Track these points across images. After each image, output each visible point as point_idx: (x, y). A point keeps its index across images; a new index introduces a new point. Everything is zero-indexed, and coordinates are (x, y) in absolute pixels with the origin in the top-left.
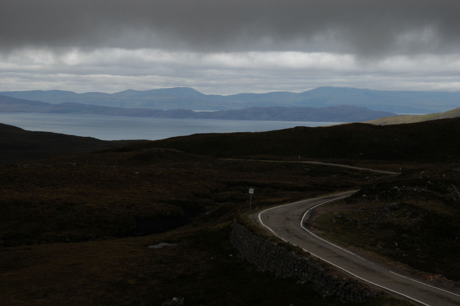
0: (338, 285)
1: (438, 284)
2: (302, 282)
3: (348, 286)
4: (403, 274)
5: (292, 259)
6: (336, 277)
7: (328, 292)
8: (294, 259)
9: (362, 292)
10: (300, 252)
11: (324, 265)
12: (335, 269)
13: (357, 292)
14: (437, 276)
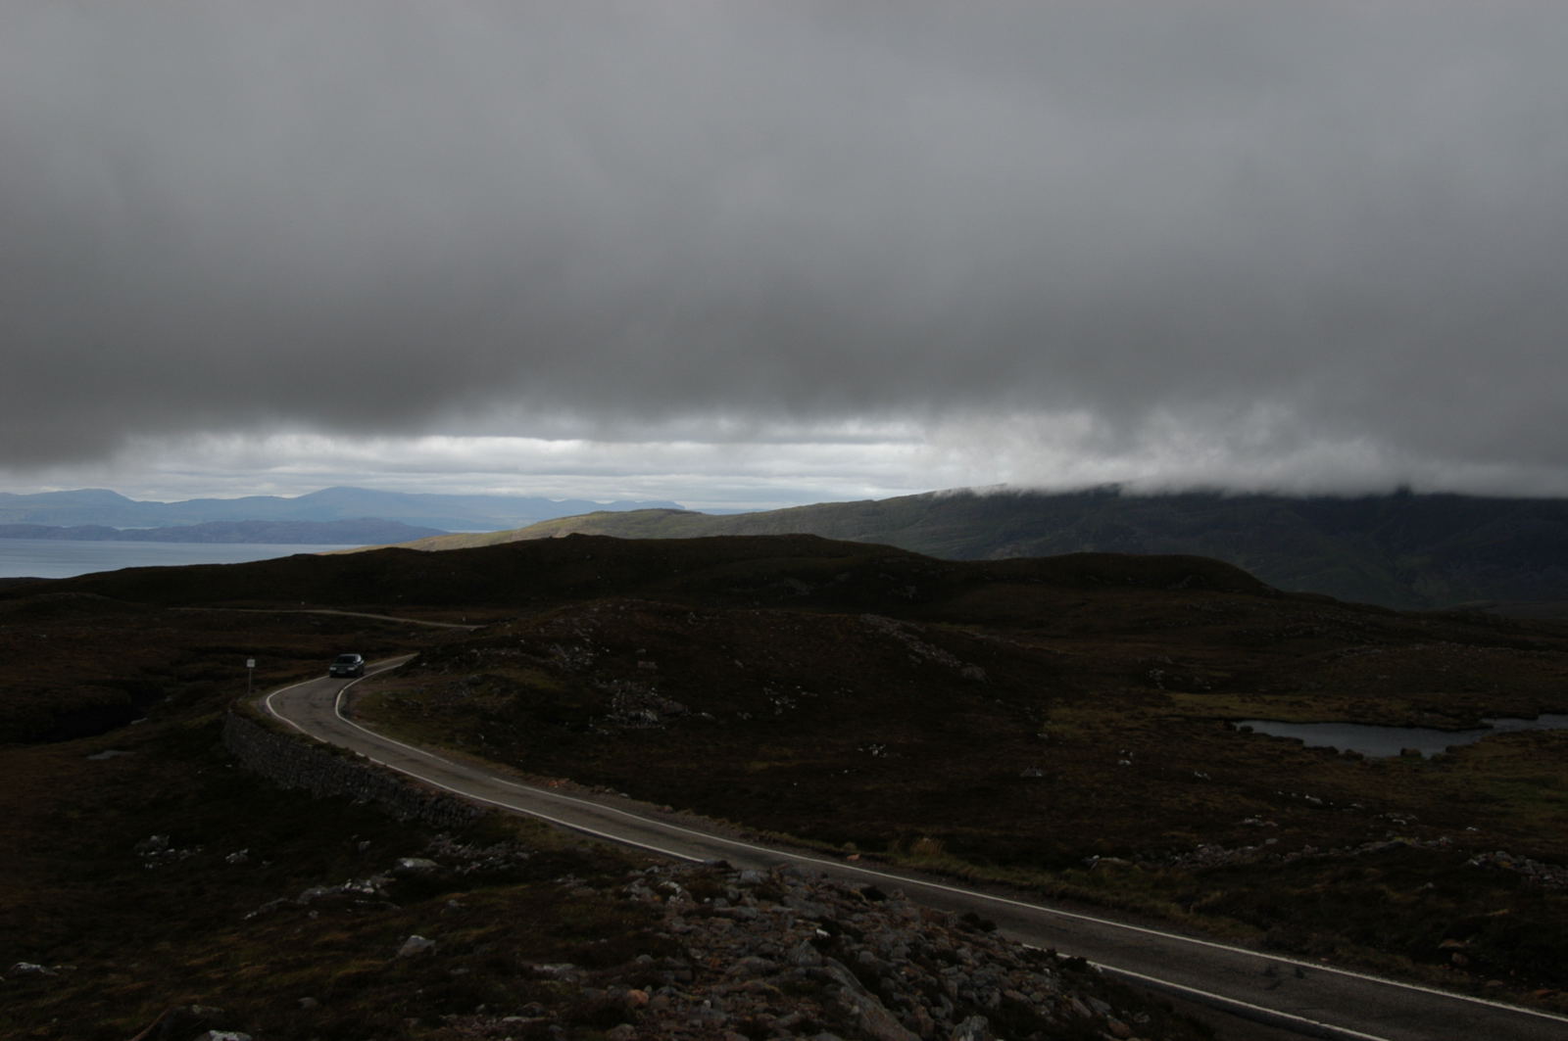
0: (422, 803)
1: (567, 791)
2: (361, 802)
3: (439, 805)
4: (512, 781)
5: (340, 768)
6: (419, 791)
7: (405, 814)
8: (344, 768)
9: (463, 811)
10: (353, 757)
11: (396, 774)
12: (413, 780)
13: (454, 812)
14: (563, 781)
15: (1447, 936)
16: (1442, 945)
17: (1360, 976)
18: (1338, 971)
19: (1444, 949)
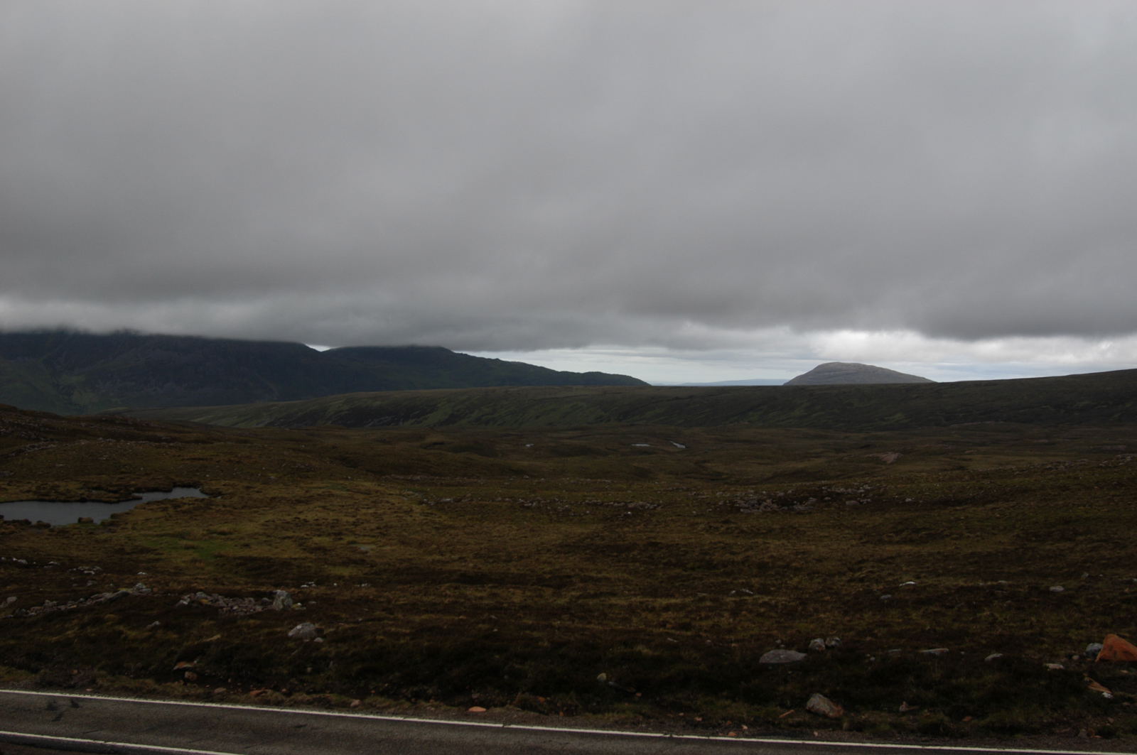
15: (179, 660)
16: (176, 667)
17: (122, 699)
18: (103, 698)
19: (178, 669)
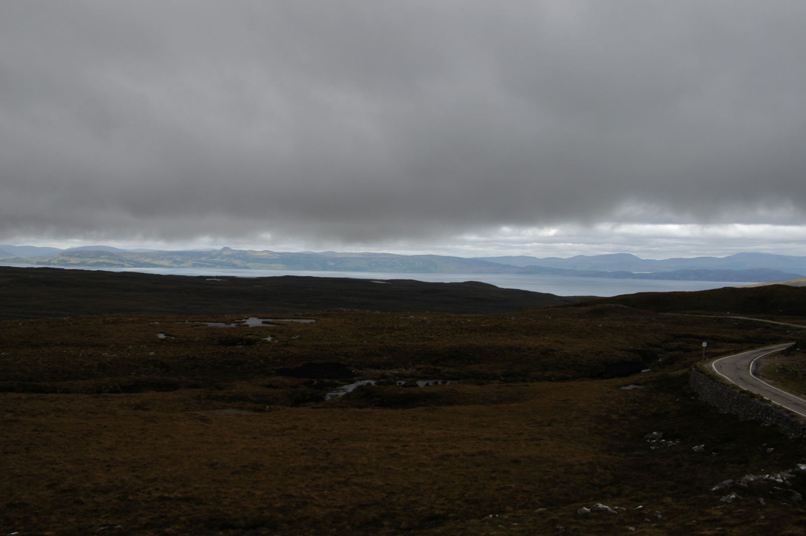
2: (767, 425)
5: (755, 405)
6: (802, 423)
7: (793, 434)
8: (757, 405)
10: (762, 400)
11: (788, 412)
12: (798, 416)
